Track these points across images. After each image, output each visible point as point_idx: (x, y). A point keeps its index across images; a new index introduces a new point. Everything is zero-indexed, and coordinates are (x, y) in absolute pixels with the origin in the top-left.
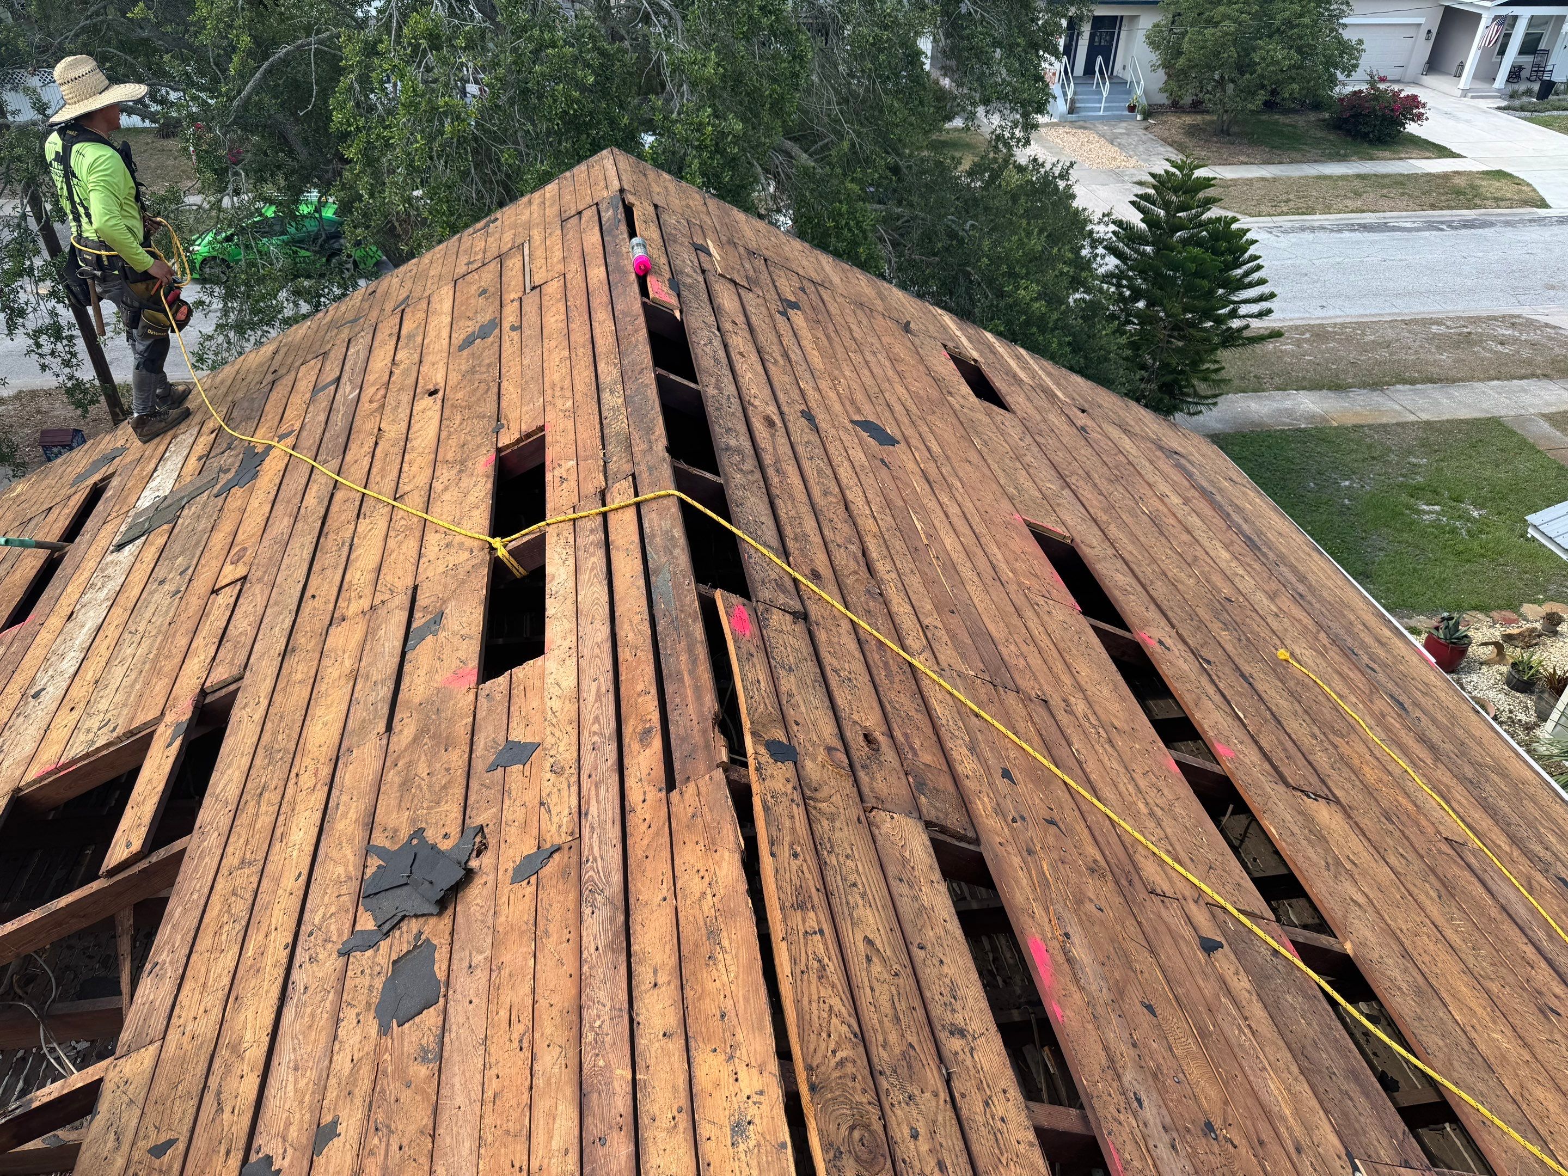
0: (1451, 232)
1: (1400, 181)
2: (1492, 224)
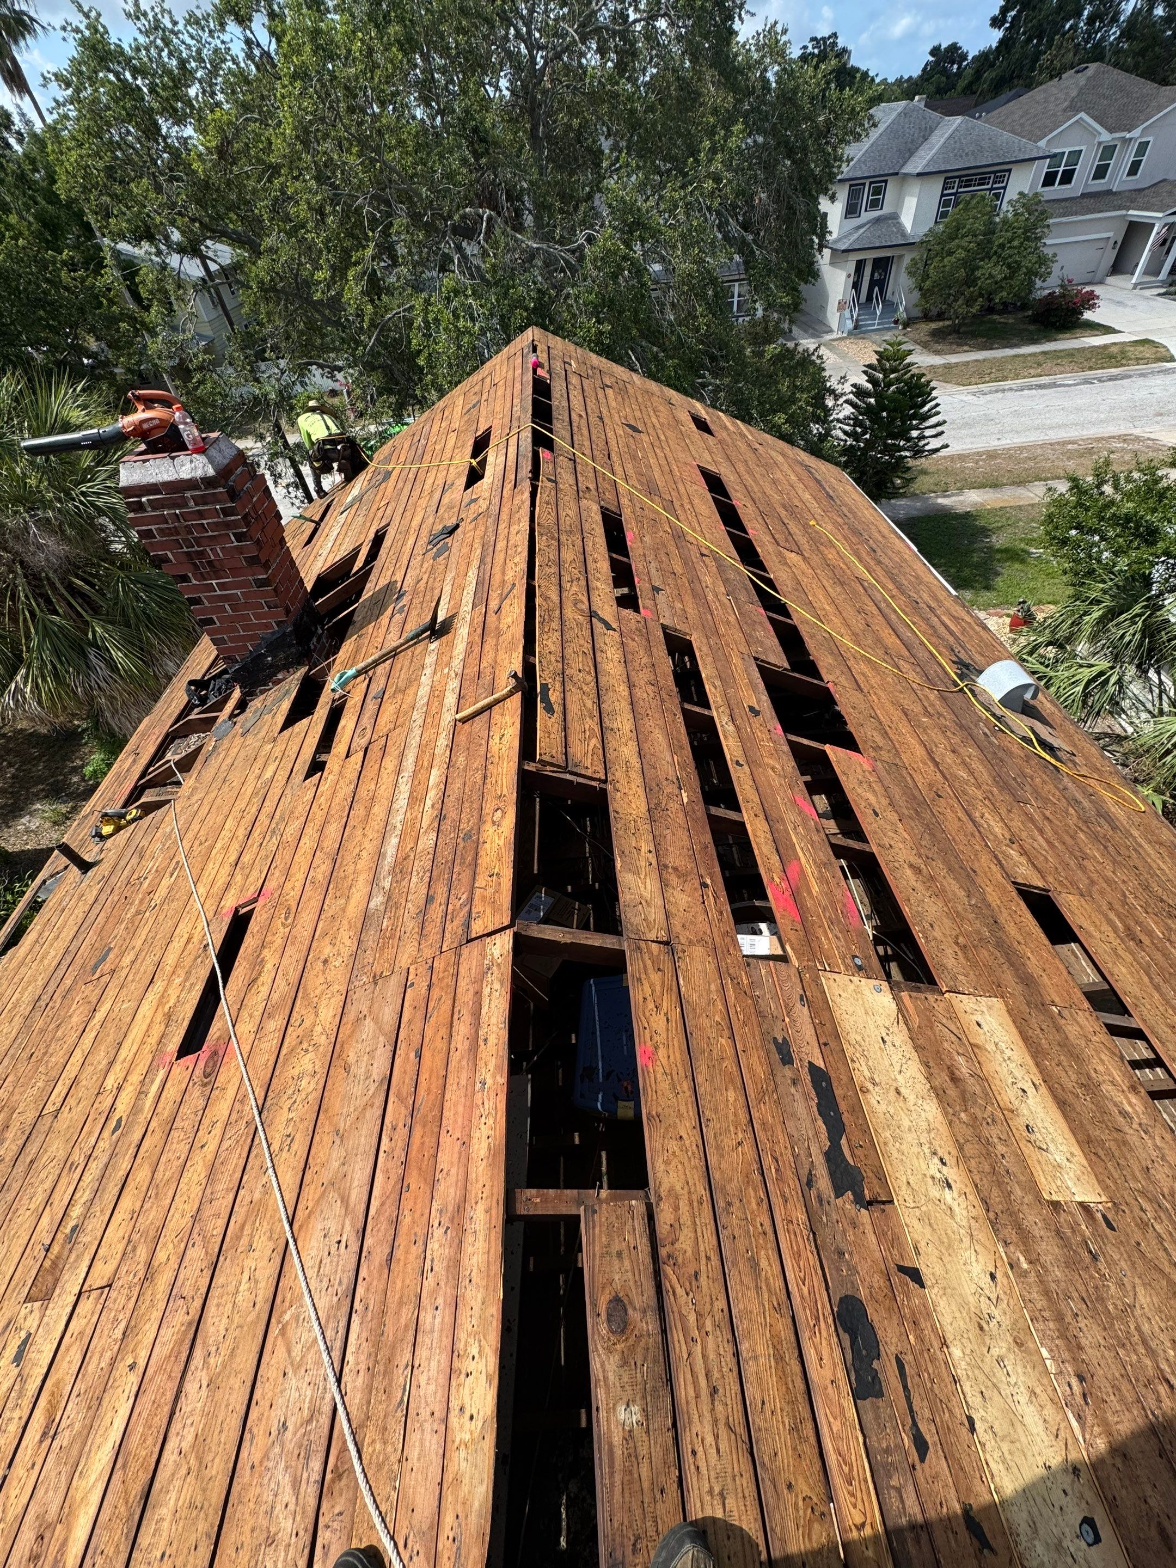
0: (1098, 384)
1: (1070, 354)
2: (1130, 376)
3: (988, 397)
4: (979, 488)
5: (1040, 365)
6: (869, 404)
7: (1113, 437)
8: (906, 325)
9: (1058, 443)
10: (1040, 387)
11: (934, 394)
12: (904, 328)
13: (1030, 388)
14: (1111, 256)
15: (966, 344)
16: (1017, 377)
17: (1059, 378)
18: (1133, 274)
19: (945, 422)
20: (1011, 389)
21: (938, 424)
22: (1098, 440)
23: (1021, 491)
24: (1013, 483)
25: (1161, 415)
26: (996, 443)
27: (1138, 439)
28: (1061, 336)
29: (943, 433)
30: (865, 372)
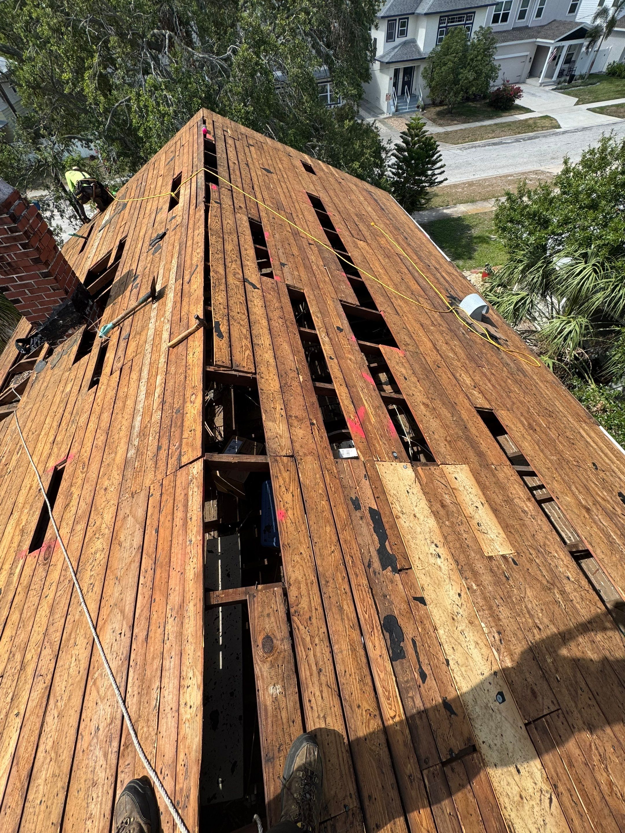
0: (523, 142)
1: (509, 125)
2: (539, 137)
3: (468, 151)
4: (464, 203)
5: (493, 131)
6: (404, 156)
7: (531, 172)
8: (423, 109)
9: (504, 176)
10: (494, 144)
11: (439, 149)
12: (423, 111)
13: (489, 145)
14: (528, 66)
15: (455, 120)
16: (482, 139)
17: (503, 139)
18: (539, 77)
19: (445, 165)
20: (479, 146)
21: (442, 167)
22: (523, 174)
23: (485, 204)
24: (482, 200)
25: (554, 159)
26: (473, 177)
27: (543, 172)
28: (504, 114)
29: (443, 172)
30: (401, 137)
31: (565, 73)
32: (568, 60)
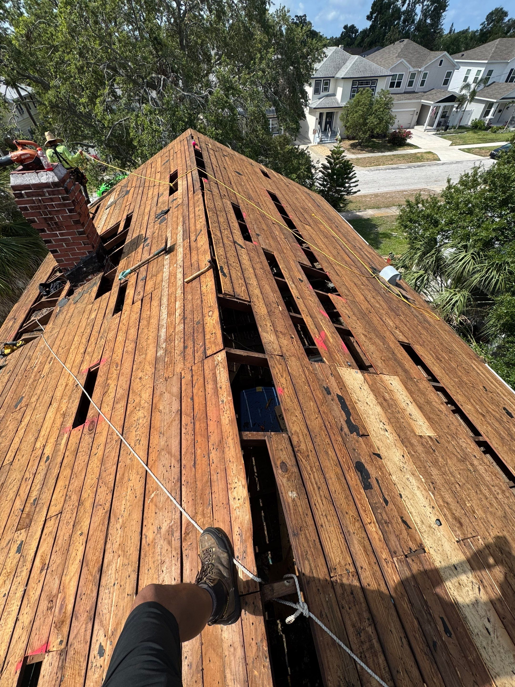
0: (414, 168)
1: (403, 156)
2: (425, 166)
3: (374, 172)
4: (372, 209)
5: (392, 160)
6: (328, 172)
7: (420, 190)
8: (340, 141)
9: (400, 191)
10: (392, 169)
11: (354, 169)
12: (340, 143)
13: (389, 169)
14: (416, 118)
15: (364, 150)
16: (384, 164)
17: (400, 166)
18: (424, 125)
19: (358, 181)
20: (382, 169)
21: (356, 182)
22: (415, 190)
23: (388, 210)
24: (385, 207)
25: (436, 181)
26: (378, 191)
27: (430, 190)
28: (399, 149)
29: (357, 185)
30: (326, 159)
31: (442, 124)
32: (444, 116)
